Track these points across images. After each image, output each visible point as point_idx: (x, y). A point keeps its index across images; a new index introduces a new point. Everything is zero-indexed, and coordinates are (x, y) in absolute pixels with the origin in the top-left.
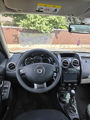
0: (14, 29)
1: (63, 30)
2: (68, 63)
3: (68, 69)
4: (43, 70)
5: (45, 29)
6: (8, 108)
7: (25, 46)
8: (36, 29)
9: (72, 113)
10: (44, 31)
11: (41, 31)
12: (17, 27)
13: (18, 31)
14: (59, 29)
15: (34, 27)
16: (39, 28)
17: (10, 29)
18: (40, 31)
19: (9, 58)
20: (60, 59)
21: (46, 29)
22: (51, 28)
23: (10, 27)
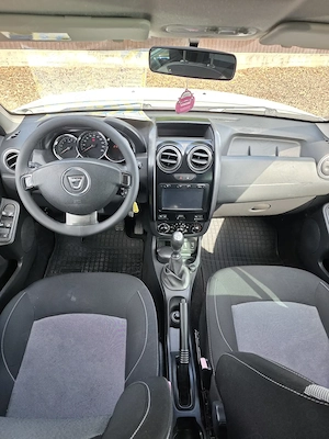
2: (175, 158)
3: (176, 175)
4: (86, 179)
6: (20, 265)
9: (172, 285)
19: (7, 132)
20: (153, 139)
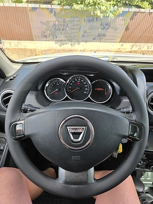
0: (45, 10)
1: (142, 10)
4: (88, 130)
5: (103, 8)
7: (64, 44)
8: (85, 9)
10: (101, 13)
11: (96, 12)
12: (49, 6)
13: (52, 14)
14: (134, 9)
15: (81, 3)
16: (92, 5)
17: (36, 11)
18: (94, 13)
21: (107, 7)
22: (116, 7)
23: (37, 6)
